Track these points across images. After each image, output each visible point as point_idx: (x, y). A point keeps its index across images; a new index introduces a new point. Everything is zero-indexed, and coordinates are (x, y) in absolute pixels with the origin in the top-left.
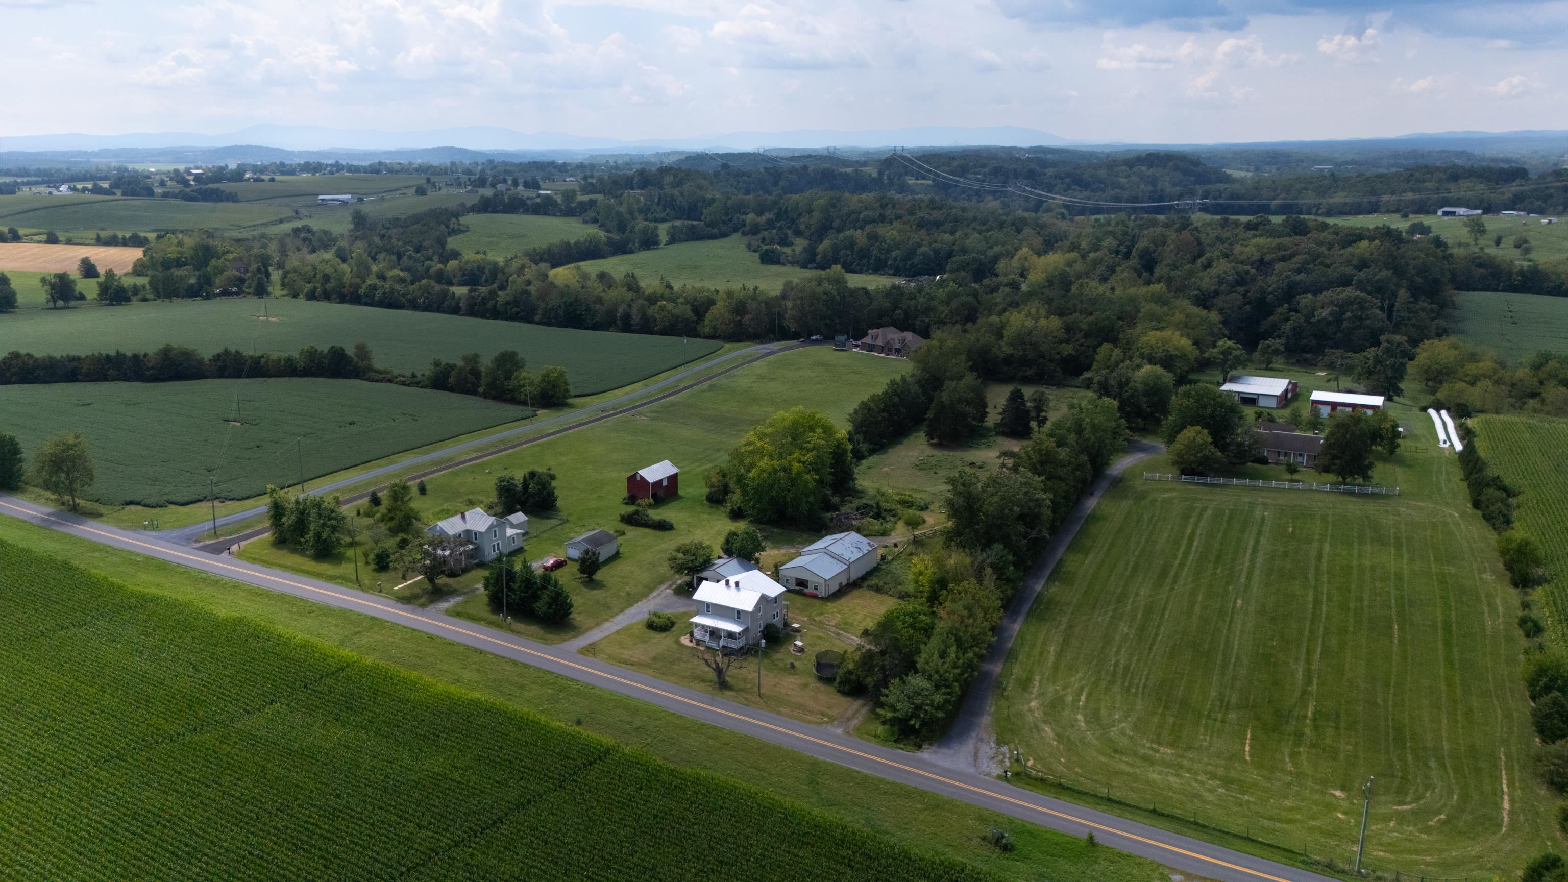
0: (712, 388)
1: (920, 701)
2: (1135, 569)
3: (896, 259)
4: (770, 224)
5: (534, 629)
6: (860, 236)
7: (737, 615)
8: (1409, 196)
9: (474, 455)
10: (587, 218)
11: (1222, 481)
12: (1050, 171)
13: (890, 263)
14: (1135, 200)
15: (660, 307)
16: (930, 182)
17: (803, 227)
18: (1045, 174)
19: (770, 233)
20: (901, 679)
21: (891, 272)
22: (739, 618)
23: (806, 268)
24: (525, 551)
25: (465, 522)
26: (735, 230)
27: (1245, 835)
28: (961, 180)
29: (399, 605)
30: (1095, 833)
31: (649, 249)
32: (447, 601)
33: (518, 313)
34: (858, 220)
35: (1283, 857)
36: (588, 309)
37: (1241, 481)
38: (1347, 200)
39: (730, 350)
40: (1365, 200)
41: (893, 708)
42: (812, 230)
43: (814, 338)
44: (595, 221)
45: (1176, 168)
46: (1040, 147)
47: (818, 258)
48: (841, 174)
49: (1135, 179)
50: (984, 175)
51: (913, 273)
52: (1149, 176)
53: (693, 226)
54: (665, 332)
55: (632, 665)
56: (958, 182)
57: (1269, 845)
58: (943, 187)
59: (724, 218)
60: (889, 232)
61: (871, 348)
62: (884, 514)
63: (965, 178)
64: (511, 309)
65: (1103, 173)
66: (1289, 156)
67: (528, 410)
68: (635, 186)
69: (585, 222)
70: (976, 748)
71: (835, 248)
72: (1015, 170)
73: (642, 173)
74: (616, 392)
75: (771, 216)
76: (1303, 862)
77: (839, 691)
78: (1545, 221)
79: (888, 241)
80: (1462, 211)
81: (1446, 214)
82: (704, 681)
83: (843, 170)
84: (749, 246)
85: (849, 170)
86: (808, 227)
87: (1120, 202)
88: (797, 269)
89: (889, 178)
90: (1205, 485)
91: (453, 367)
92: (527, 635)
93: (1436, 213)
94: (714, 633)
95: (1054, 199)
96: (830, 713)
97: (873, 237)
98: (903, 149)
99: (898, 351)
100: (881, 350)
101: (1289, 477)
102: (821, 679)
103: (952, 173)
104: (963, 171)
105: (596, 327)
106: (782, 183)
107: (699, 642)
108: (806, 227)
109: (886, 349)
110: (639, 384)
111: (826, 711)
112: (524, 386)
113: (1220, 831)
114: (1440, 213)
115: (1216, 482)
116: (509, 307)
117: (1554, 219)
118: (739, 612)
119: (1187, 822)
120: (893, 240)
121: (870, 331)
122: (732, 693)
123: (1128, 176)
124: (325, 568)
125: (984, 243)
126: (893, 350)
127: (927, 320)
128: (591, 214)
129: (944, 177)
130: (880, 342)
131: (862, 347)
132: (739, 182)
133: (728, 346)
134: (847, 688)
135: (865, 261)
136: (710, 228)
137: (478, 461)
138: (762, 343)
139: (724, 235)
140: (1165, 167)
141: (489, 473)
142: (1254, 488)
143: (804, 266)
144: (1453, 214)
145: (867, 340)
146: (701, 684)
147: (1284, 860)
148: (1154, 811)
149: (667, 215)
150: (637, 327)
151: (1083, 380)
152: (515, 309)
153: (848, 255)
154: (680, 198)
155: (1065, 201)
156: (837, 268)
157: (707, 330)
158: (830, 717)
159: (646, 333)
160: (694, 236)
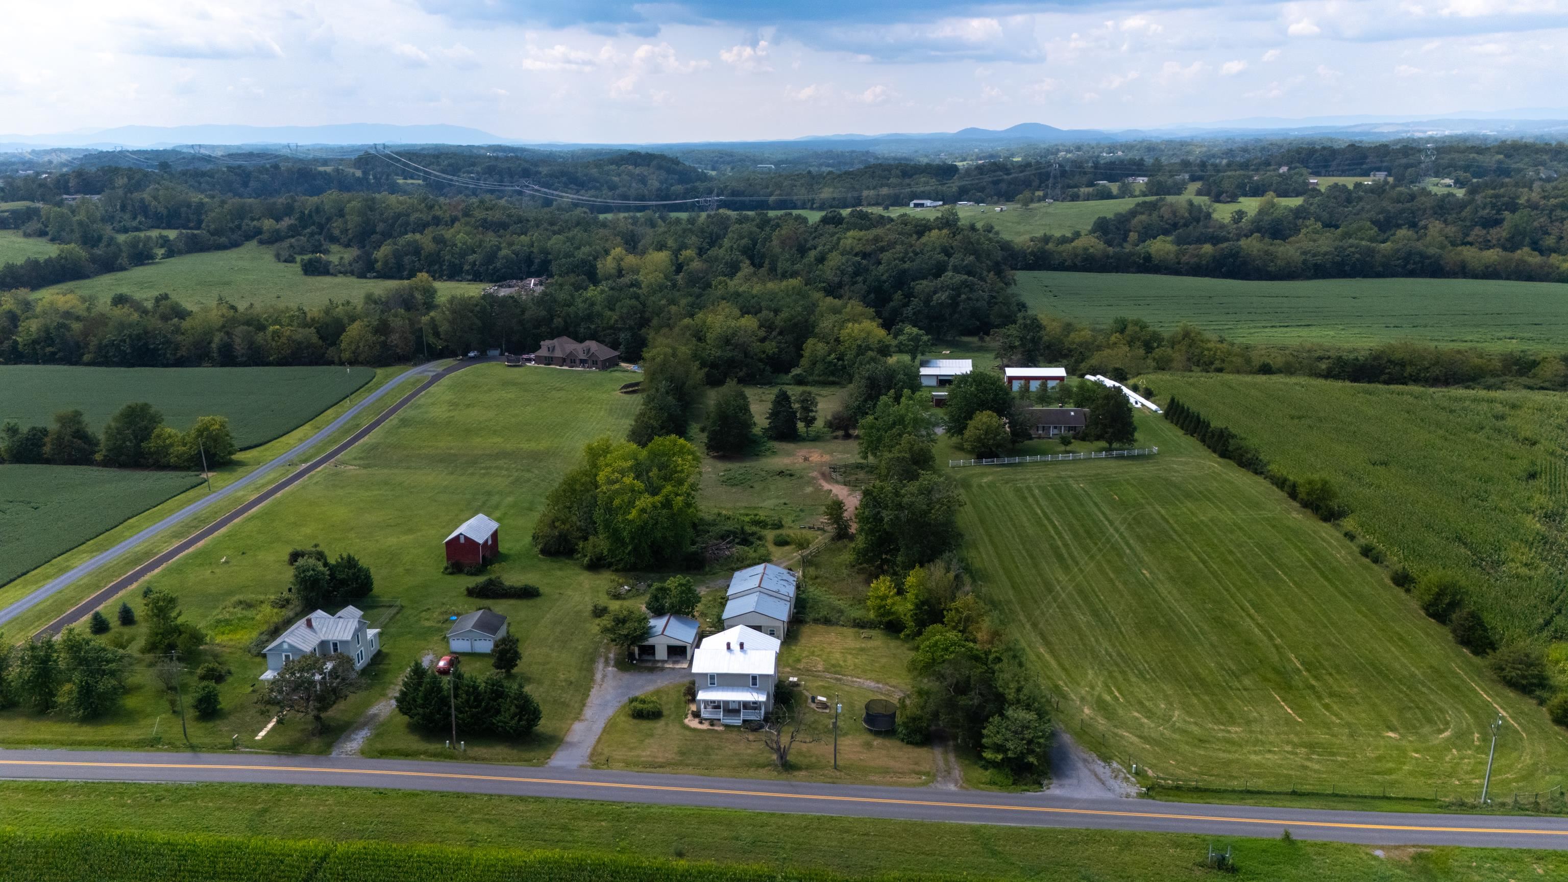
0: (404, 422)
1: (1032, 735)
2: (1032, 557)
3: (474, 264)
4: (294, 231)
5: (500, 750)
6: (425, 240)
7: (753, 681)
8: (885, 191)
9: (176, 544)
10: (28, 231)
11: (1017, 460)
12: (544, 170)
13: (466, 267)
14: (643, 198)
15: (274, 332)
16: (420, 182)
17: (336, 232)
18: (540, 173)
19: (298, 240)
20: (1002, 715)
21: (470, 277)
22: (754, 684)
23: (365, 277)
24: (387, 655)
25: (315, 631)
26: (248, 237)
27: (1381, 795)
28: (455, 178)
29: (284, 759)
30: (1290, 830)
31: (142, 264)
32: (348, 739)
33: (54, 354)
34: (407, 224)
35: (1425, 807)
36: (168, 342)
37: (1034, 458)
38: (835, 195)
39: (387, 377)
40: (850, 195)
41: (999, 748)
42: (350, 236)
43: (471, 354)
44: (42, 234)
45: (660, 167)
46: (500, 146)
47: (378, 265)
48: (320, 173)
49: (625, 177)
50: (478, 173)
51: (499, 278)
52: (638, 175)
53: (194, 235)
54: (283, 362)
55: (660, 767)
56: (452, 180)
57: (1405, 799)
58: (439, 187)
59: (231, 225)
60: (459, 235)
61: (549, 361)
62: (751, 539)
63: (459, 176)
64: (43, 348)
65: (594, 171)
66: (732, 156)
67: (190, 477)
68: (72, 190)
69: (27, 235)
70: (1090, 770)
71: (398, 256)
72: (509, 169)
73: (80, 174)
74: (283, 439)
75: (292, 222)
76: (1440, 807)
77: (908, 743)
78: (998, 209)
79: (459, 245)
80: (928, 203)
81: (916, 205)
82: (763, 766)
83: (321, 169)
84: (278, 257)
85: (329, 169)
86: (345, 231)
87: (629, 200)
88: (353, 280)
89: (375, 178)
90: (1003, 465)
91: (45, 432)
92: (498, 760)
93: (909, 205)
94: (730, 709)
95: (562, 197)
96: (922, 769)
97: (439, 240)
98: (385, 146)
99: (583, 362)
100: (563, 362)
101: (1063, 448)
102: (878, 734)
103: (443, 172)
104: (455, 169)
105: (180, 363)
106: (252, 184)
107: (712, 722)
108: (342, 232)
109: (568, 361)
110: (307, 427)
111: (917, 768)
112: (172, 445)
113: (1359, 797)
114: (912, 205)
115: (1012, 462)
116: (38, 347)
117: (1004, 208)
118: (754, 678)
119: (1327, 795)
120: (465, 243)
121: (542, 343)
122: (803, 773)
123: (619, 175)
124: (109, 731)
125: (568, 244)
126: (578, 362)
127: (593, 327)
128: (34, 225)
129: (436, 176)
130: (558, 354)
131: (538, 360)
132: (200, 183)
133: (380, 372)
134: (918, 738)
135: (436, 267)
136: (216, 237)
137: (191, 550)
138: (415, 365)
139: (235, 245)
140: (649, 165)
141: (226, 562)
142: (1046, 463)
143: (362, 276)
144: (922, 205)
145: (543, 352)
146: (760, 770)
147: (1426, 809)
148: (1294, 793)
149: (140, 223)
150: (244, 359)
151: (793, 377)
152: (49, 349)
153: (414, 262)
154: (154, 203)
155: (573, 199)
156: (423, 276)
157: (346, 355)
158: (927, 774)
159: (257, 365)
160: (196, 246)
